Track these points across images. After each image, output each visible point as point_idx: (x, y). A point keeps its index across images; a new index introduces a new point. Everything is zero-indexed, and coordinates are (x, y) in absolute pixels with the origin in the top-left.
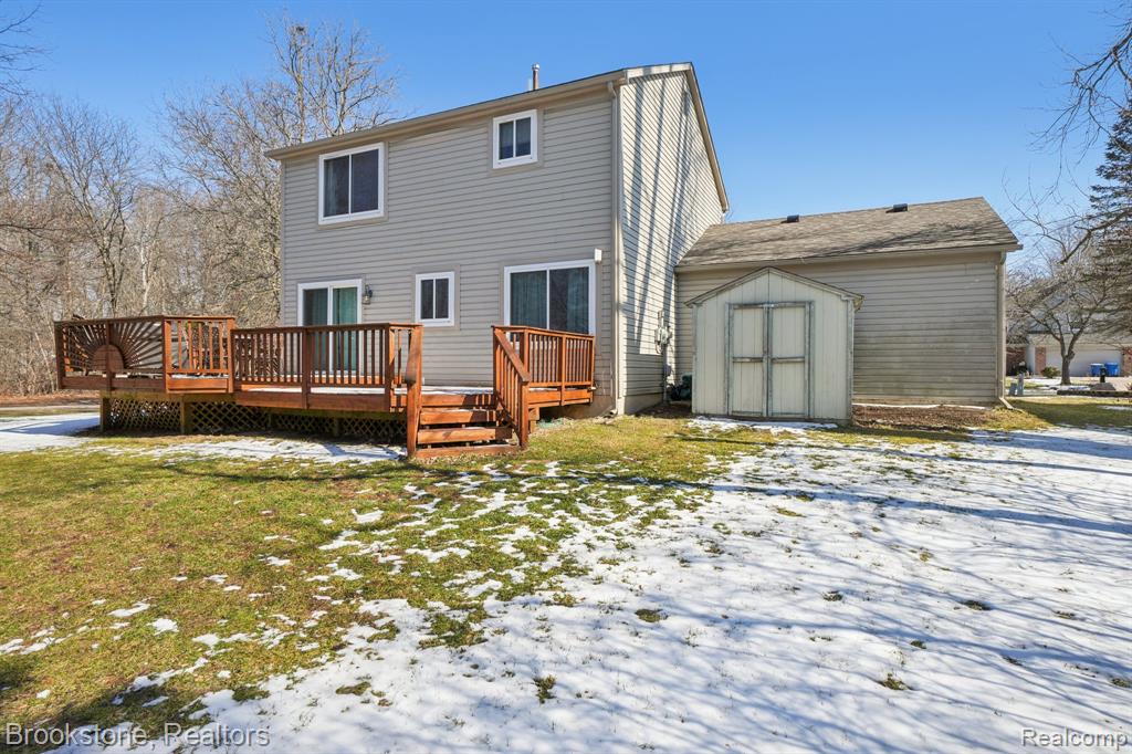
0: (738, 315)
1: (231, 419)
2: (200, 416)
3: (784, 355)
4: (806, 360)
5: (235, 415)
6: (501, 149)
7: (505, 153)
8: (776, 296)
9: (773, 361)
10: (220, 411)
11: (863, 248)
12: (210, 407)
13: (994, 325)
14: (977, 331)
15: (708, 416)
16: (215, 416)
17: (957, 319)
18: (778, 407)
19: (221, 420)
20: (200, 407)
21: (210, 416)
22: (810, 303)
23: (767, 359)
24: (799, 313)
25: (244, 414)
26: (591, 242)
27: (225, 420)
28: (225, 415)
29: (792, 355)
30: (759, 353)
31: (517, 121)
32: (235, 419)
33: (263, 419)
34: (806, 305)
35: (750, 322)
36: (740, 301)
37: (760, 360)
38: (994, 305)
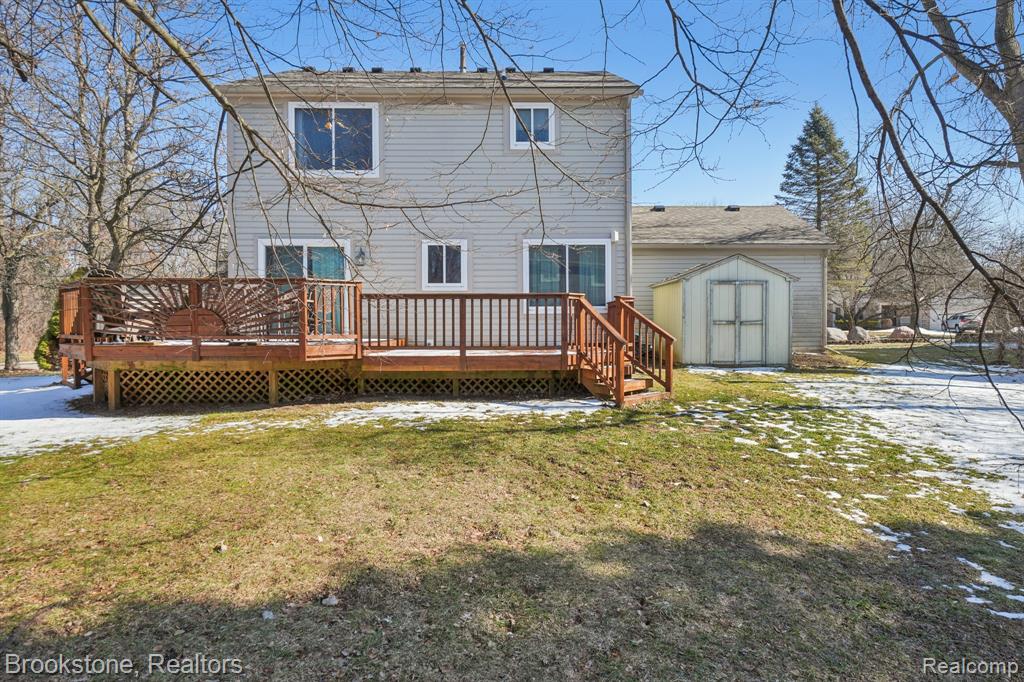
0: (717, 289)
1: (318, 386)
2: (287, 385)
3: (749, 319)
4: (763, 323)
5: (322, 382)
6: (519, 133)
7: (522, 136)
8: (743, 276)
9: (741, 323)
10: (307, 379)
11: (741, 239)
12: (297, 375)
13: (820, 298)
14: (811, 302)
15: (695, 365)
16: (302, 384)
17: (800, 293)
18: (744, 357)
19: (308, 388)
20: (287, 375)
21: (297, 384)
22: (766, 282)
23: (737, 322)
24: (758, 289)
25: (332, 381)
26: (610, 225)
27: (312, 387)
28: (313, 383)
29: (754, 319)
30: (732, 318)
31: (534, 110)
32: (323, 386)
33: (353, 385)
34: (764, 283)
35: (724, 294)
36: (717, 278)
37: (733, 323)
38: (820, 284)
